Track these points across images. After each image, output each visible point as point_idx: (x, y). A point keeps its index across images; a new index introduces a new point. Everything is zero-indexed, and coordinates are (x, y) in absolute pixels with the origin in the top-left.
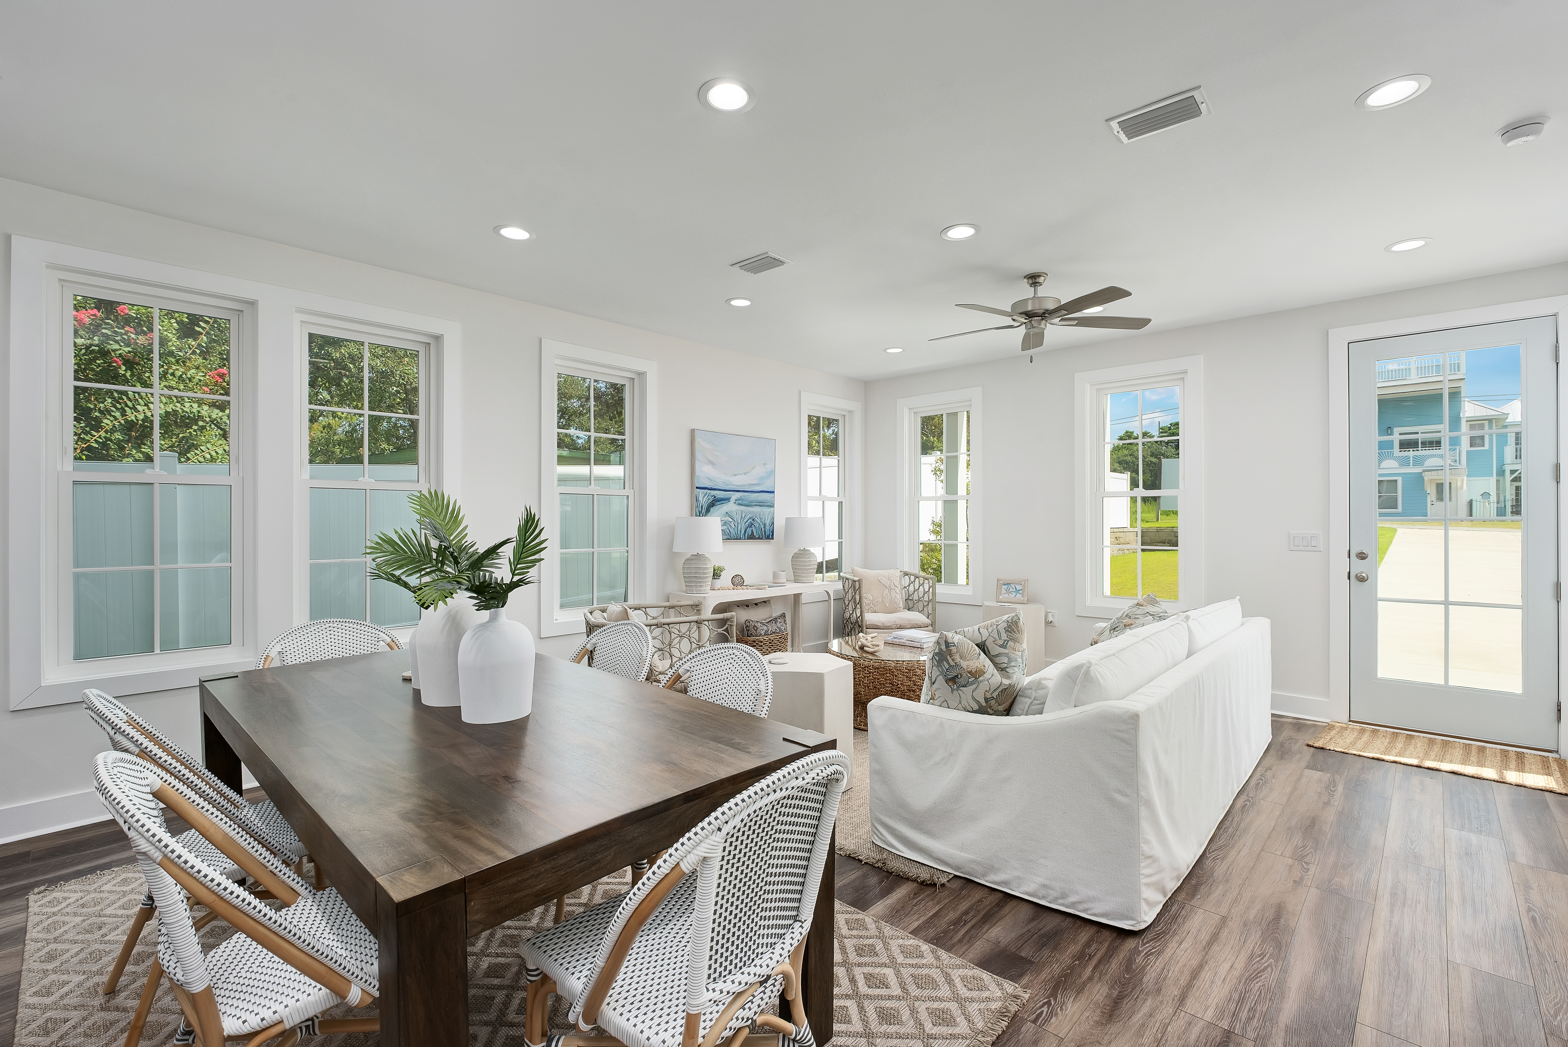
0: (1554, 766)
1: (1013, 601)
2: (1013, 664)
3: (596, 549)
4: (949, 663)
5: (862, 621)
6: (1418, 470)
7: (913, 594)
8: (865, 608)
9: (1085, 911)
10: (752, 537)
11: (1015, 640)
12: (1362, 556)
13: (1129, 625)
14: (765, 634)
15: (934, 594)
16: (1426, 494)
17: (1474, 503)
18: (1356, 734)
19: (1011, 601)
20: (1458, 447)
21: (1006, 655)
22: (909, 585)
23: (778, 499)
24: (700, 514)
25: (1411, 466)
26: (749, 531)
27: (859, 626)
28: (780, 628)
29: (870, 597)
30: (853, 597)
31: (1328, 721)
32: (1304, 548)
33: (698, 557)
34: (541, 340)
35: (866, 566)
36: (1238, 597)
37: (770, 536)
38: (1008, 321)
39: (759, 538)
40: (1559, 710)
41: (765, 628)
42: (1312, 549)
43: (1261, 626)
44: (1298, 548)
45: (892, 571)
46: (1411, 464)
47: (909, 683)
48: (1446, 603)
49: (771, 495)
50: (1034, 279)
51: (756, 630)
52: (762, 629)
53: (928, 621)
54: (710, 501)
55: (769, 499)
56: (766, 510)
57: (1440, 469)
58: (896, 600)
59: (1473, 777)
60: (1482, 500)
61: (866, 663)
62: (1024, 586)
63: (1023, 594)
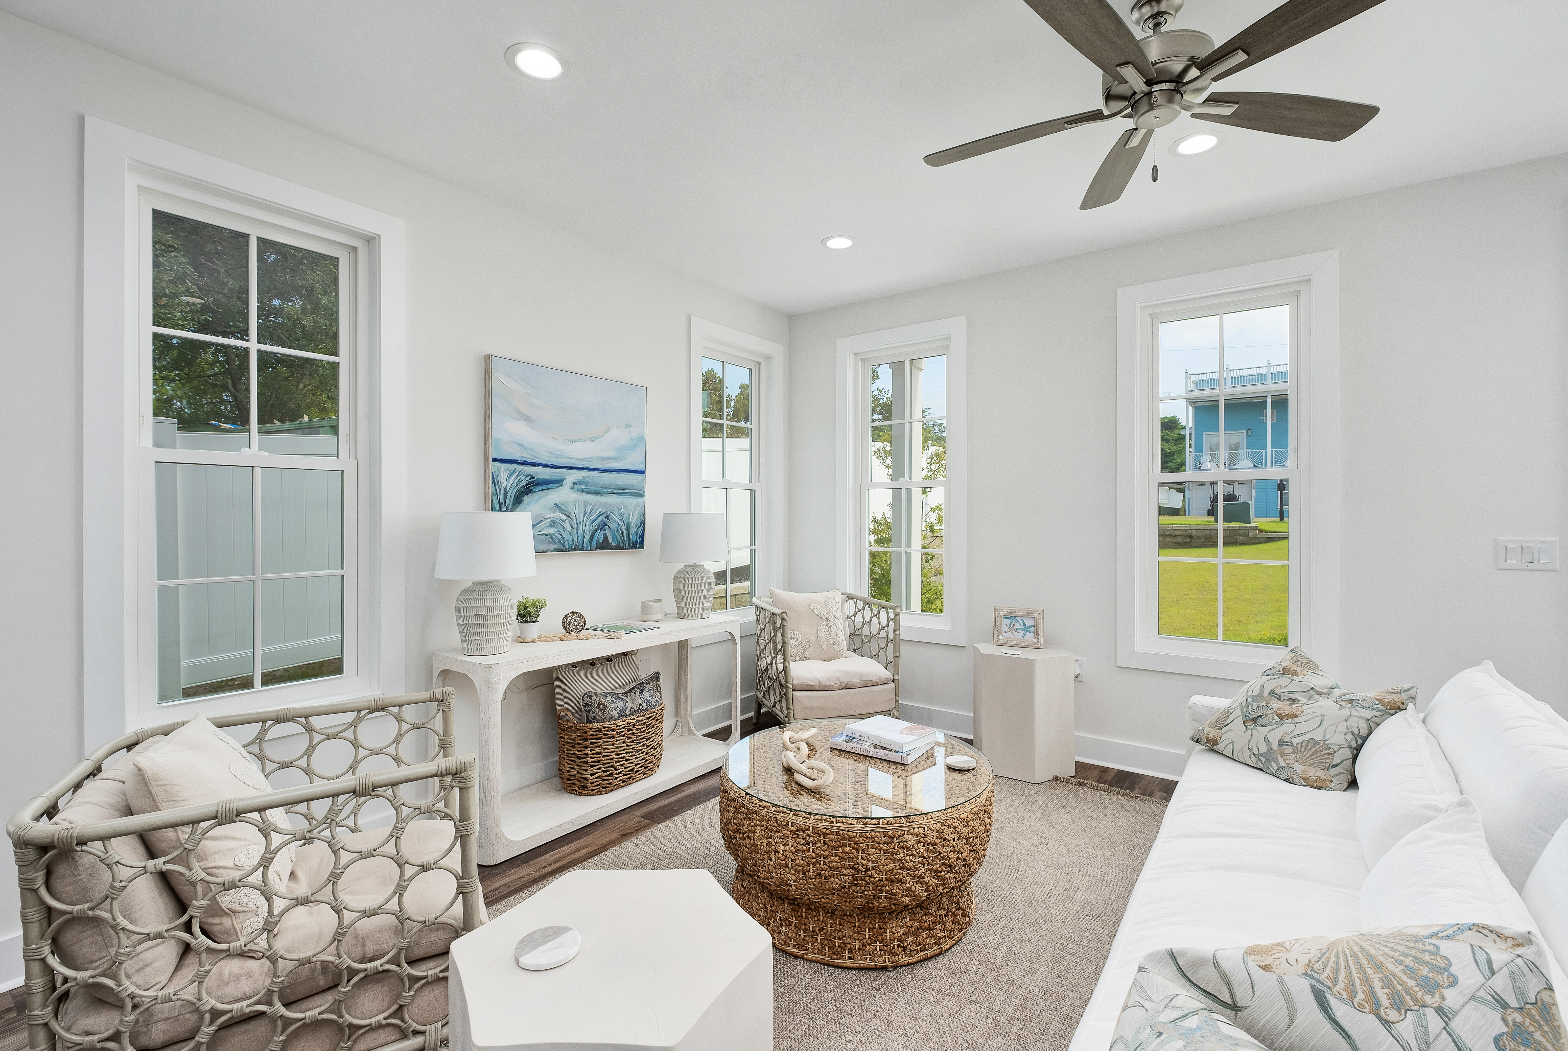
1: (1021, 643)
3: (260, 574)
5: (786, 679)
7: (862, 627)
8: (791, 653)
10: (604, 546)
14: (621, 716)
15: (896, 632)
19: (1018, 643)
22: (855, 615)
23: (652, 483)
24: (501, 507)
26: (600, 535)
27: (781, 685)
28: (647, 702)
29: (799, 636)
30: (772, 641)
32: (1524, 566)
33: (486, 587)
34: (81, 120)
35: (791, 586)
37: (637, 543)
39: (618, 547)
41: (620, 704)
42: (1541, 566)
44: (1531, 566)
45: (830, 594)
47: (892, 865)
49: (639, 477)
51: (603, 711)
52: (614, 707)
53: (887, 674)
54: (524, 483)
55: (635, 483)
58: (837, 639)
61: (800, 821)
62: (1037, 621)
63: (1035, 633)
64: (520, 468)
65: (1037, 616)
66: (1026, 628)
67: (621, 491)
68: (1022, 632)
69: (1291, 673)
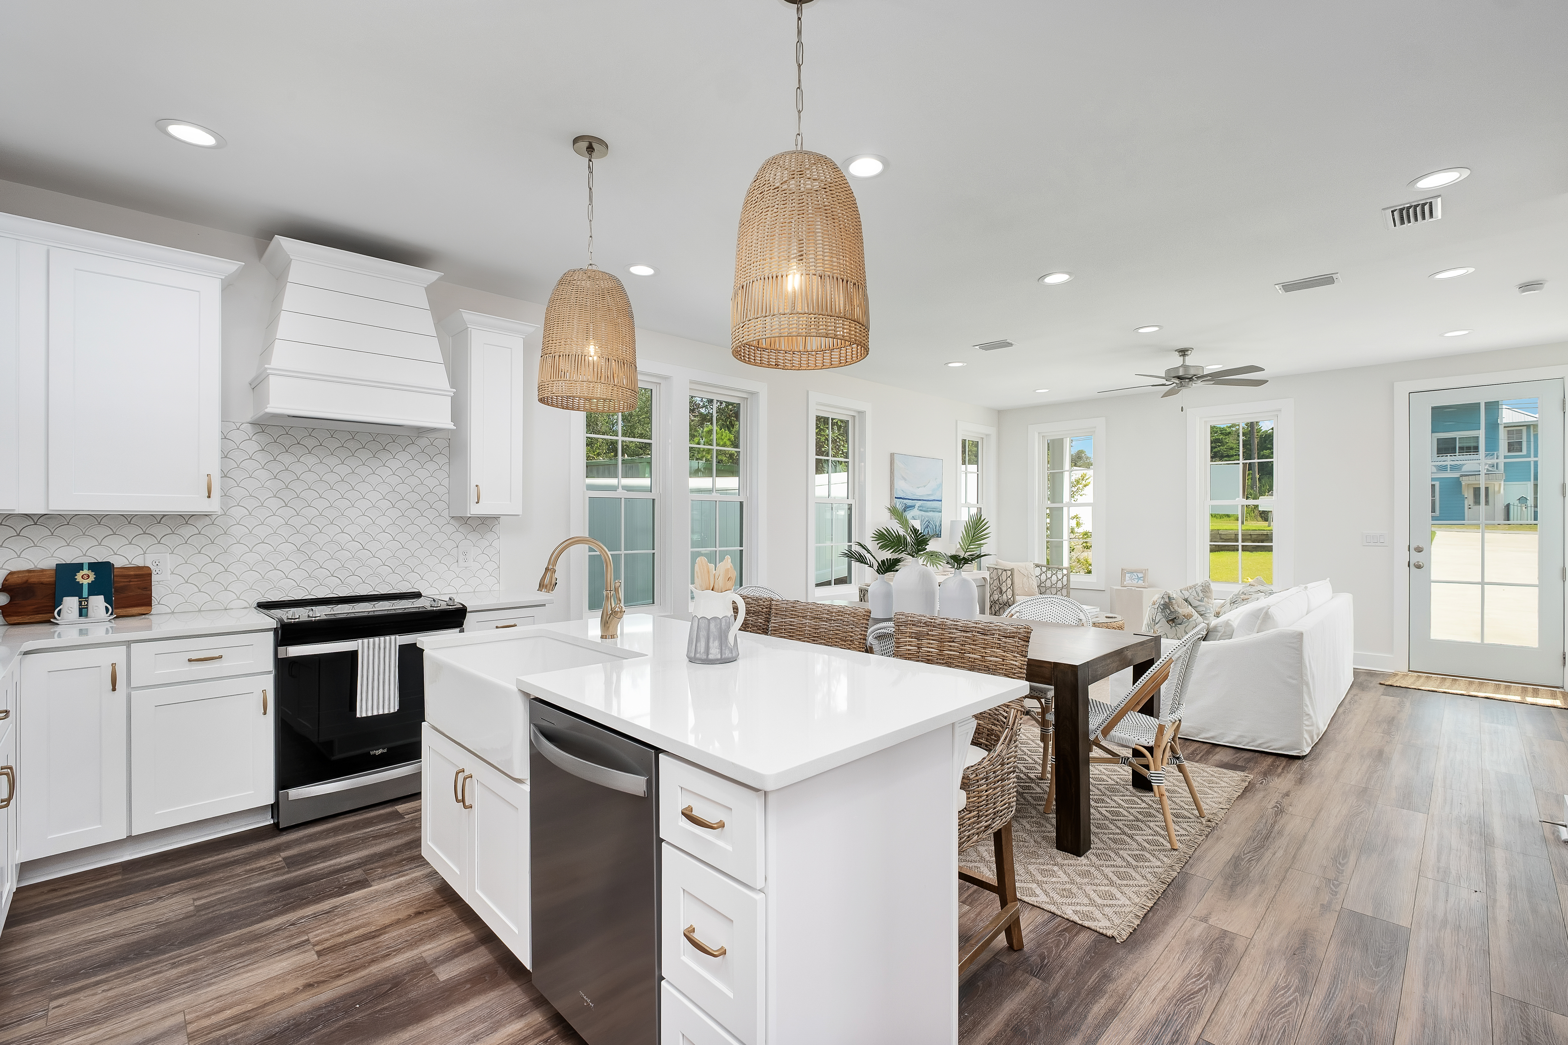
0: (1559, 695)
1: (1136, 586)
2: (1208, 611)
3: (834, 544)
4: (1170, 610)
6: (1456, 475)
9: (1267, 748)
11: (1208, 597)
12: (1419, 550)
13: (1246, 599)
15: (1068, 580)
16: (1464, 498)
17: (1511, 507)
18: (1414, 678)
19: (1134, 586)
20: (1495, 453)
21: (1204, 606)
22: (1041, 575)
23: (945, 506)
25: (1449, 471)
31: (1393, 671)
32: (1374, 544)
34: (808, 392)
36: (1328, 579)
37: (939, 535)
38: (1164, 381)
40: (1565, 658)
42: (1381, 544)
43: (1345, 600)
44: (1370, 544)
45: (1029, 564)
46: (1449, 469)
48: (1483, 583)
49: (940, 503)
50: (1183, 352)
54: (903, 507)
55: (938, 506)
56: (937, 514)
57: (1477, 474)
59: (1501, 700)
60: (1520, 505)
62: (1145, 575)
63: (1144, 581)
64: (902, 500)
65: (1144, 572)
66: (1139, 578)
67: (934, 510)
68: (1137, 580)
69: (1252, 585)
